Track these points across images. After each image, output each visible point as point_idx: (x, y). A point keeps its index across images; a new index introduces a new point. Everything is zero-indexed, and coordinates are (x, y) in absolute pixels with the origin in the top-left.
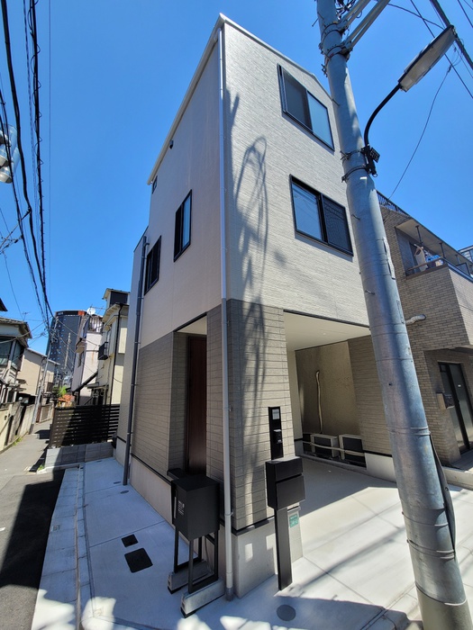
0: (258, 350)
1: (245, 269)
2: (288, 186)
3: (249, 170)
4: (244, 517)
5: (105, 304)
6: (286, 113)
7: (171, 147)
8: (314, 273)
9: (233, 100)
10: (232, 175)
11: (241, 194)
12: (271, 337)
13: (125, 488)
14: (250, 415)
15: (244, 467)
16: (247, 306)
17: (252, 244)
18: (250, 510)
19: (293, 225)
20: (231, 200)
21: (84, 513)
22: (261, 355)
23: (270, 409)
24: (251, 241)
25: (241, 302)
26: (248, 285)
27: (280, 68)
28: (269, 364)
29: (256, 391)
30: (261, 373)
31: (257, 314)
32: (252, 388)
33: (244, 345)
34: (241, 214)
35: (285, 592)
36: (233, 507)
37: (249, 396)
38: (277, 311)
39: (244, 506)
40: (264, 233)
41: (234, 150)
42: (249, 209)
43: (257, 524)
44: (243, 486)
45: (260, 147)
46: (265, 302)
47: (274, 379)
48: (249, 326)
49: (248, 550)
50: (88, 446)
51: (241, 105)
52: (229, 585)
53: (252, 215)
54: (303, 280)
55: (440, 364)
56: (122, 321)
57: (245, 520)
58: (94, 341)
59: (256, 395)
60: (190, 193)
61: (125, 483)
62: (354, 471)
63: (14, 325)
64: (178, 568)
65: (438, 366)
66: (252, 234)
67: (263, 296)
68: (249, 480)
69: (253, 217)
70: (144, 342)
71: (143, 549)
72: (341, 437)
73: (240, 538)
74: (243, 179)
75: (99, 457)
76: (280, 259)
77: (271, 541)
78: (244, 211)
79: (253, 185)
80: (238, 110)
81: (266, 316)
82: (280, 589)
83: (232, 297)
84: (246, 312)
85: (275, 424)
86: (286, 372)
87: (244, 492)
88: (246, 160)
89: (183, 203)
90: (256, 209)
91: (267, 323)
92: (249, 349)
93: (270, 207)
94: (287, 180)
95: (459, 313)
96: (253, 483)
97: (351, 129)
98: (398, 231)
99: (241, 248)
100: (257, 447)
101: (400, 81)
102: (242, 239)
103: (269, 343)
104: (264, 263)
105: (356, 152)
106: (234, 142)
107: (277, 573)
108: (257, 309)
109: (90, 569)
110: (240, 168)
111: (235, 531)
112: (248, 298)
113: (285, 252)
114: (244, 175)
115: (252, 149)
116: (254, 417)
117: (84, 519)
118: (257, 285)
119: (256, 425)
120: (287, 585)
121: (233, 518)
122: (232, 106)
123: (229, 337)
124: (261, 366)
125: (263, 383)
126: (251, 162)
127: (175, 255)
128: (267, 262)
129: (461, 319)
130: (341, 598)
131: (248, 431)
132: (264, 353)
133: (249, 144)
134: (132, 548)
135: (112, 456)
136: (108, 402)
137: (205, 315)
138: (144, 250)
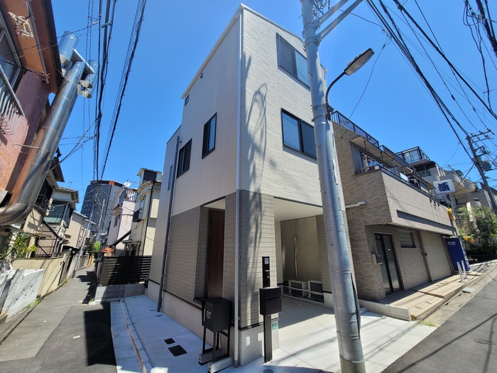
0: (257, 221)
1: (251, 171)
2: (280, 116)
3: (256, 107)
4: (246, 321)
5: (139, 180)
6: (281, 66)
7: (201, 77)
8: (294, 173)
9: (247, 60)
10: (245, 111)
11: (250, 123)
12: (265, 213)
13: (159, 314)
14: (251, 261)
15: (247, 292)
16: (251, 194)
17: (256, 154)
18: (249, 317)
19: (282, 142)
20: (244, 126)
21: (134, 327)
22: (259, 225)
23: (264, 258)
24: (256, 153)
25: (248, 192)
26: (252, 181)
27: (277, 35)
28: (263, 231)
29: (255, 246)
30: (258, 235)
31: (258, 199)
32: (253, 245)
33: (249, 219)
34: (250, 136)
35: (268, 363)
36: (239, 315)
37: (251, 250)
38: (269, 198)
39: (246, 314)
40: (263, 148)
41: (247, 94)
42: (255, 132)
43: (253, 326)
44: (246, 303)
45: (263, 91)
46: (262, 192)
47: (266, 240)
48: (252, 207)
49: (247, 340)
50: (127, 285)
51: (252, 64)
52: (236, 358)
53: (257, 136)
54: (287, 178)
55: (375, 234)
56: (154, 194)
57: (247, 323)
58: (129, 207)
59: (255, 249)
60: (216, 114)
61: (159, 310)
62: (317, 305)
63: (68, 192)
64: (205, 352)
65: (374, 235)
66: (256, 148)
67: (262, 188)
68: (249, 299)
69: (257, 137)
70: (176, 212)
71: (179, 346)
72: (309, 282)
73: (243, 333)
74: (252, 113)
75: (134, 294)
76: (273, 164)
77: (261, 336)
78: (252, 134)
79: (258, 116)
80: (250, 67)
81: (263, 200)
82: (265, 362)
83: (243, 189)
84: (251, 198)
85: (266, 267)
86: (274, 236)
87: (246, 306)
88: (254, 100)
89: (210, 120)
90: (259, 132)
91: (263, 205)
92: (252, 221)
93: (268, 130)
94: (279, 112)
95: (387, 202)
96: (251, 302)
97: (318, 91)
98: (352, 144)
99: (249, 158)
100: (255, 280)
101: (345, 70)
102: (250, 152)
103: (264, 218)
104: (263, 167)
105: (320, 106)
106: (247, 89)
107: (263, 355)
108: (258, 196)
109: (148, 355)
110: (250, 106)
111: (240, 329)
112: (252, 189)
113: (276, 159)
114: (253, 110)
115: (258, 92)
116: (253, 262)
117: (135, 330)
118: (258, 180)
119: (254, 267)
120: (269, 360)
121: (239, 321)
122: (247, 65)
123: (240, 213)
124: (259, 232)
125: (259, 242)
126: (257, 101)
127: (203, 155)
128: (265, 166)
129: (388, 206)
130: (299, 366)
131: (249, 270)
132: (261, 224)
133: (257, 89)
134: (172, 345)
135: (144, 294)
136: (140, 254)
137: (224, 197)
138: (178, 145)
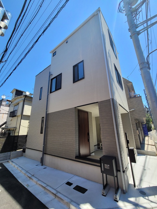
1: (113, 90)
2: (114, 67)
4: (124, 167)
7: (67, 43)
9: (104, 35)
19: (116, 79)
21: (36, 178)
26: (114, 95)
27: (108, 30)
29: (120, 128)
30: (119, 122)
36: (122, 164)
46: (117, 101)
47: (121, 125)
48: (116, 108)
49: (126, 177)
50: (12, 152)
56: (25, 102)
58: (5, 109)
60: (83, 61)
61: (42, 165)
64: (104, 188)
75: (17, 156)
81: (117, 105)
82: (135, 187)
83: (113, 98)
84: (115, 103)
89: (78, 64)
99: (112, 83)
103: (119, 113)
106: (106, 49)
111: (123, 172)
123: (114, 110)
127: (74, 81)
132: (119, 116)
136: (16, 134)
137: (97, 102)
138: (50, 76)
